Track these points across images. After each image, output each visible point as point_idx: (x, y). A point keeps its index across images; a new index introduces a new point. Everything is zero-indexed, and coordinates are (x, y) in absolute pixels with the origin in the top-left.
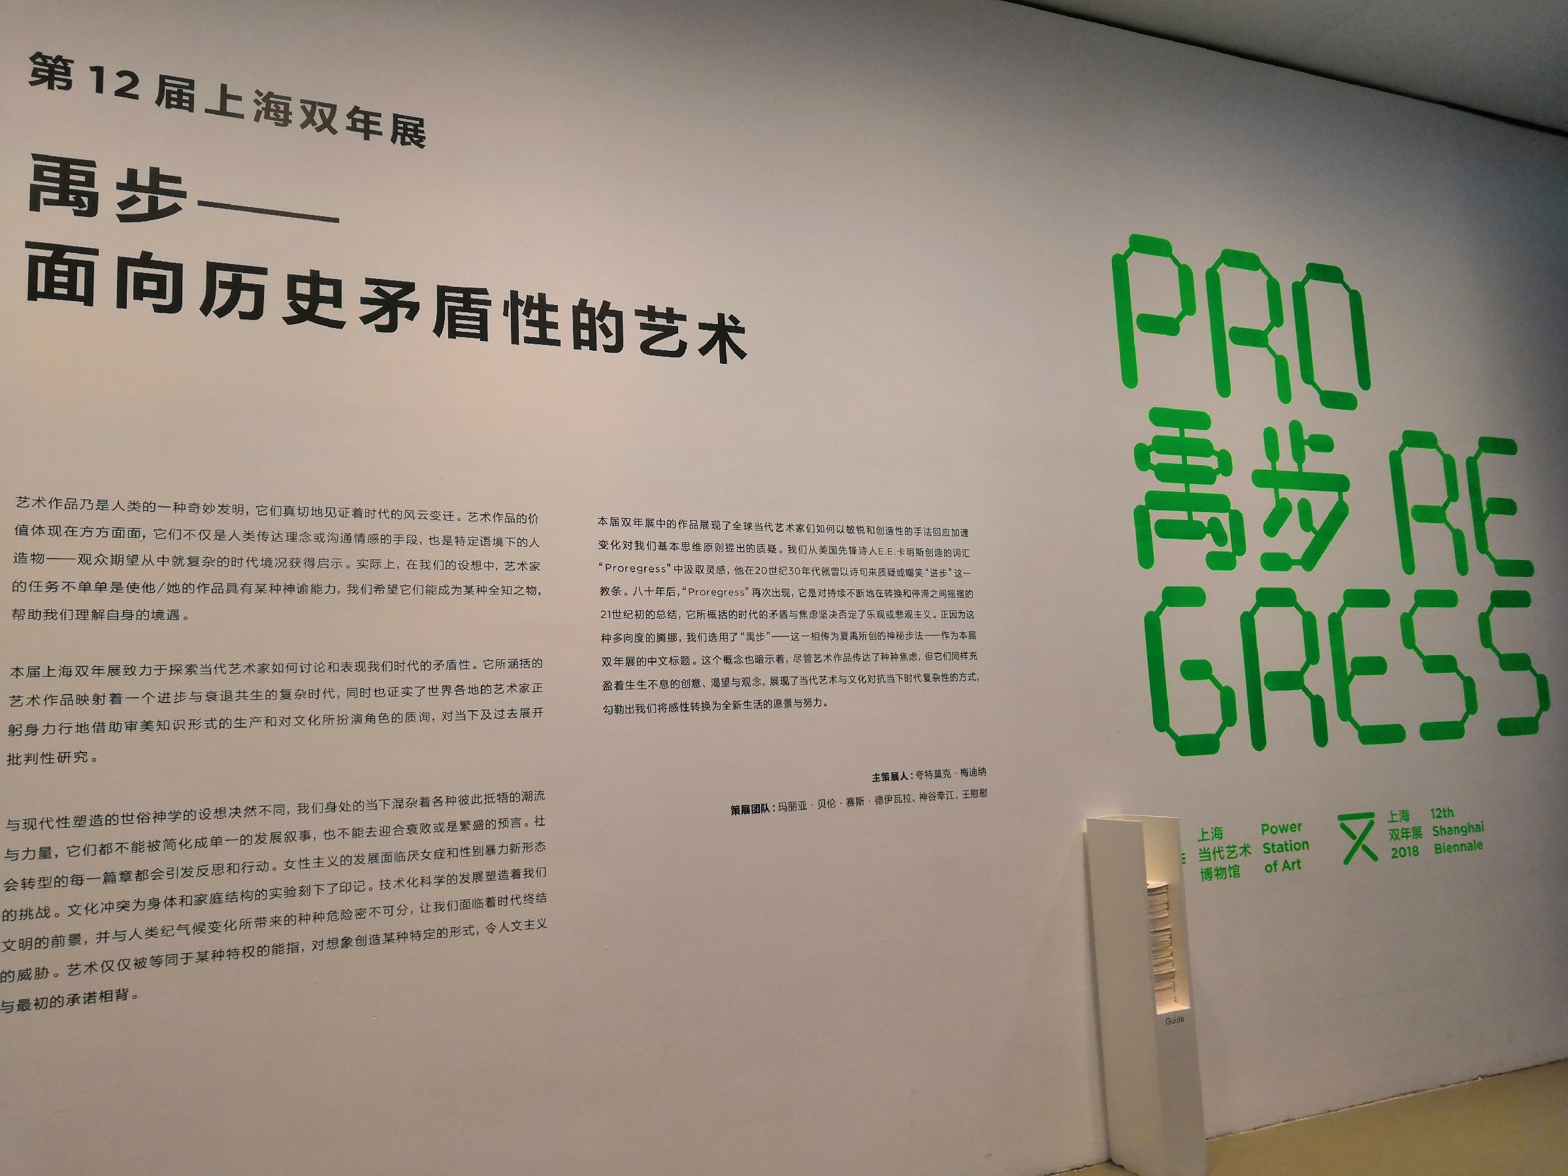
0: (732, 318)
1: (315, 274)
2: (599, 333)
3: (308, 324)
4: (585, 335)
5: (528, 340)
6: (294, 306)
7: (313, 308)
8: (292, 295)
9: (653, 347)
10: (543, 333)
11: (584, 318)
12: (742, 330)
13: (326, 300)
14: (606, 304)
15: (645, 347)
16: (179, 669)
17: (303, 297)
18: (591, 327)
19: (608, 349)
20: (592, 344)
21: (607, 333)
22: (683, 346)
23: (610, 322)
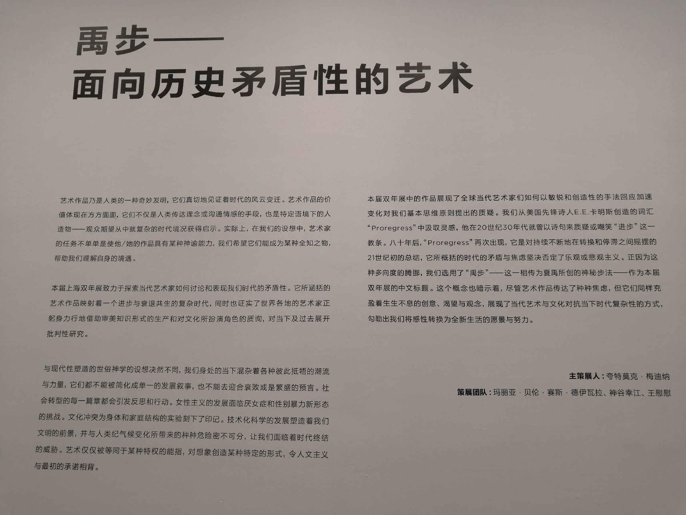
0: (463, 64)
1: (210, 69)
2: (373, 83)
3: (205, 96)
4: (363, 85)
5: (328, 92)
6: (198, 88)
7: (208, 87)
8: (198, 81)
9: (407, 88)
10: (337, 87)
11: (363, 75)
12: (469, 71)
13: (215, 82)
14: (378, 66)
15: (403, 89)
16: (130, 288)
17: (203, 82)
18: (367, 80)
19: (378, 92)
20: (368, 90)
21: (378, 82)
22: (428, 86)
23: (380, 76)
